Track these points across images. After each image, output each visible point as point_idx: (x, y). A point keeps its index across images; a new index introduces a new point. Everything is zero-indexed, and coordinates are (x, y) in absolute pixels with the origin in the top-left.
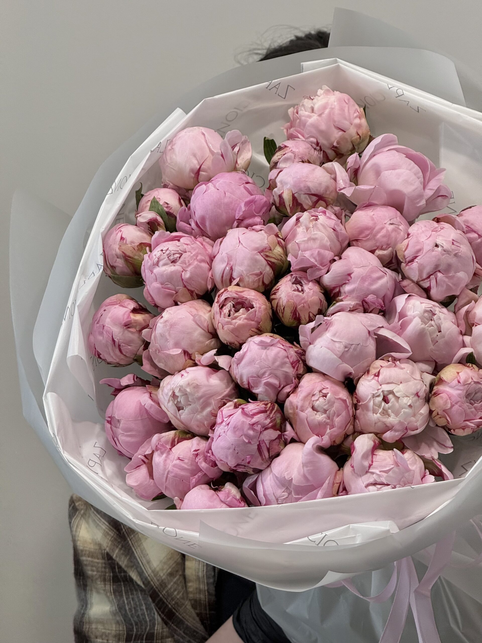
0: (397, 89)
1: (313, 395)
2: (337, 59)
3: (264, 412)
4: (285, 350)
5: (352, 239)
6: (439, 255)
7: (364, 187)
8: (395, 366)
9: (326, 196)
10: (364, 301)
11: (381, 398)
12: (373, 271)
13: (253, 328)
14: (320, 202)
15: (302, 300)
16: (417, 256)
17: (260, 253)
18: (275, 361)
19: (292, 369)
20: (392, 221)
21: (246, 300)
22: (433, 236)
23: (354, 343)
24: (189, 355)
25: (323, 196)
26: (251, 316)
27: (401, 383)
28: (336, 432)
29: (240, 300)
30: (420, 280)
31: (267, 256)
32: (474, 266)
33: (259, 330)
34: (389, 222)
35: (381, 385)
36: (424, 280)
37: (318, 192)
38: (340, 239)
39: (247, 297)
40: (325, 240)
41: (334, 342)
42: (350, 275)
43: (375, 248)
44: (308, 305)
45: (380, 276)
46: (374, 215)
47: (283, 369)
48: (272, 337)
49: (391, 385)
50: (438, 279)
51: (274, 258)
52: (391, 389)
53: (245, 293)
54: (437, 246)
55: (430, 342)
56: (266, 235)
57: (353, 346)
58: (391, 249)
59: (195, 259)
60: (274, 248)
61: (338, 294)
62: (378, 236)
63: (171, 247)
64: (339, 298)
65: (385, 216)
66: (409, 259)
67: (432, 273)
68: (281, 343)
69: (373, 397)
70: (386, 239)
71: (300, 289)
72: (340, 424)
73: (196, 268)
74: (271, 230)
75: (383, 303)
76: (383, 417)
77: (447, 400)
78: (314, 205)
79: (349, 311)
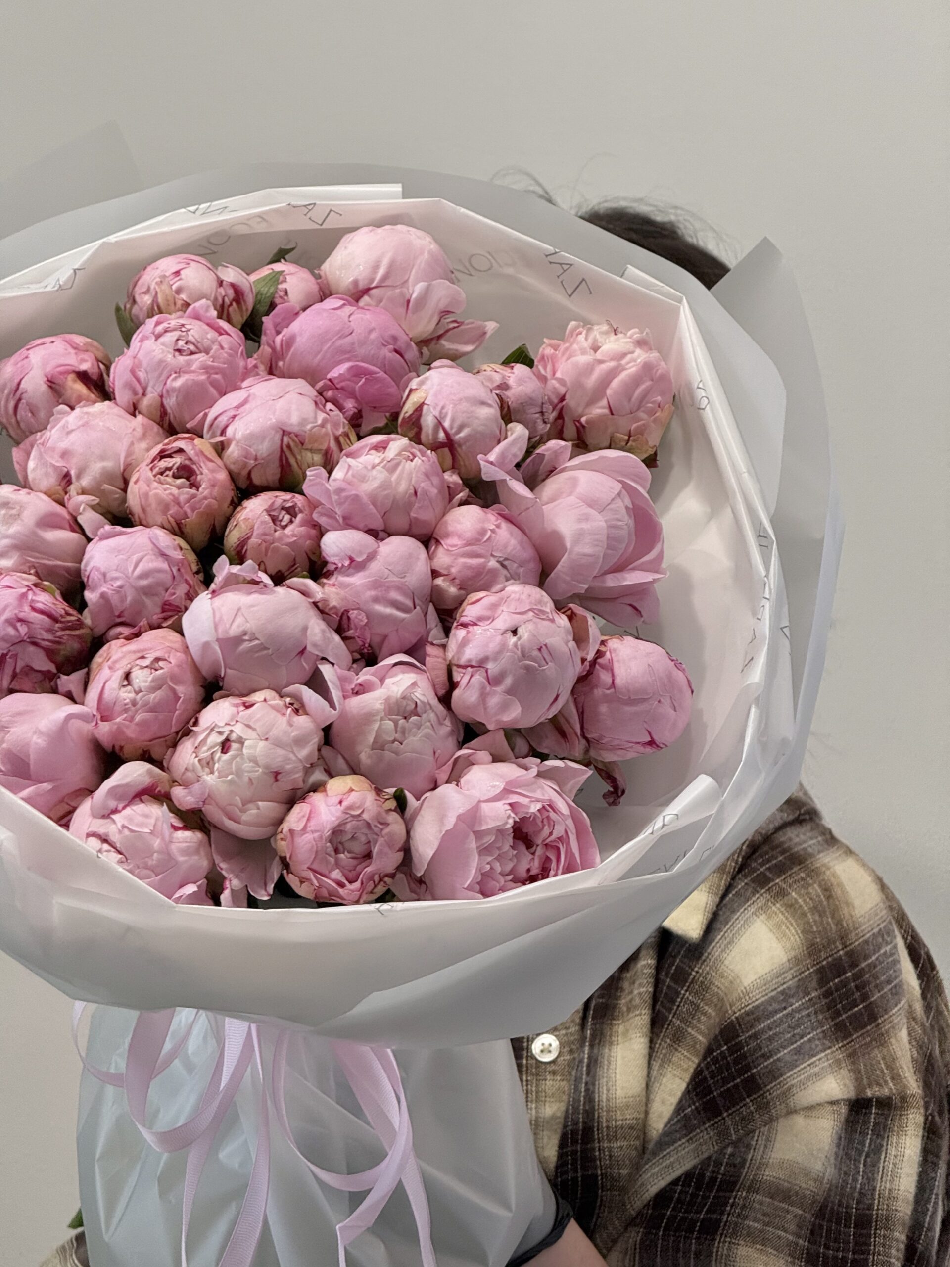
0: (704, 395)
1: (143, 657)
2: (685, 301)
3: (54, 618)
4: (174, 577)
5: (435, 536)
6: (503, 647)
7: (519, 488)
8: (284, 714)
9: (459, 450)
10: (347, 611)
11: (222, 738)
12: (399, 589)
13: (172, 517)
14: (446, 450)
15: (265, 534)
16: (475, 624)
17: (284, 433)
18: (144, 575)
19: (159, 610)
20: (506, 563)
21: (202, 474)
22: (525, 617)
23: (262, 640)
24: (69, 482)
25: (456, 446)
26: (182, 498)
27: (267, 739)
28: (131, 732)
29: (194, 467)
30: (455, 662)
31: (289, 447)
32: (549, 709)
33: (180, 528)
34: (501, 559)
35: (237, 721)
36: (459, 666)
37: (452, 432)
38: (413, 515)
39: (205, 471)
40: (386, 492)
41: (240, 613)
42: (352, 560)
43: (445, 572)
44: (267, 549)
45: (401, 603)
46: (493, 531)
47: (144, 598)
48: (181, 549)
49: (250, 731)
50: (473, 679)
51: (296, 459)
52: (244, 737)
53: (210, 464)
54: (515, 632)
55: (371, 740)
56: (319, 422)
57: (256, 642)
58: (463, 592)
59: (207, 372)
60: (309, 447)
61: (328, 575)
62: (463, 560)
63: (196, 330)
64: (325, 581)
65: (506, 546)
66: (464, 619)
67: (474, 664)
68: (180, 565)
69: (212, 730)
70: (469, 573)
71: (283, 523)
72: (143, 724)
73: (196, 383)
74: (336, 425)
75: (368, 641)
76: (202, 767)
77: (304, 816)
78: (435, 447)
79: (315, 604)
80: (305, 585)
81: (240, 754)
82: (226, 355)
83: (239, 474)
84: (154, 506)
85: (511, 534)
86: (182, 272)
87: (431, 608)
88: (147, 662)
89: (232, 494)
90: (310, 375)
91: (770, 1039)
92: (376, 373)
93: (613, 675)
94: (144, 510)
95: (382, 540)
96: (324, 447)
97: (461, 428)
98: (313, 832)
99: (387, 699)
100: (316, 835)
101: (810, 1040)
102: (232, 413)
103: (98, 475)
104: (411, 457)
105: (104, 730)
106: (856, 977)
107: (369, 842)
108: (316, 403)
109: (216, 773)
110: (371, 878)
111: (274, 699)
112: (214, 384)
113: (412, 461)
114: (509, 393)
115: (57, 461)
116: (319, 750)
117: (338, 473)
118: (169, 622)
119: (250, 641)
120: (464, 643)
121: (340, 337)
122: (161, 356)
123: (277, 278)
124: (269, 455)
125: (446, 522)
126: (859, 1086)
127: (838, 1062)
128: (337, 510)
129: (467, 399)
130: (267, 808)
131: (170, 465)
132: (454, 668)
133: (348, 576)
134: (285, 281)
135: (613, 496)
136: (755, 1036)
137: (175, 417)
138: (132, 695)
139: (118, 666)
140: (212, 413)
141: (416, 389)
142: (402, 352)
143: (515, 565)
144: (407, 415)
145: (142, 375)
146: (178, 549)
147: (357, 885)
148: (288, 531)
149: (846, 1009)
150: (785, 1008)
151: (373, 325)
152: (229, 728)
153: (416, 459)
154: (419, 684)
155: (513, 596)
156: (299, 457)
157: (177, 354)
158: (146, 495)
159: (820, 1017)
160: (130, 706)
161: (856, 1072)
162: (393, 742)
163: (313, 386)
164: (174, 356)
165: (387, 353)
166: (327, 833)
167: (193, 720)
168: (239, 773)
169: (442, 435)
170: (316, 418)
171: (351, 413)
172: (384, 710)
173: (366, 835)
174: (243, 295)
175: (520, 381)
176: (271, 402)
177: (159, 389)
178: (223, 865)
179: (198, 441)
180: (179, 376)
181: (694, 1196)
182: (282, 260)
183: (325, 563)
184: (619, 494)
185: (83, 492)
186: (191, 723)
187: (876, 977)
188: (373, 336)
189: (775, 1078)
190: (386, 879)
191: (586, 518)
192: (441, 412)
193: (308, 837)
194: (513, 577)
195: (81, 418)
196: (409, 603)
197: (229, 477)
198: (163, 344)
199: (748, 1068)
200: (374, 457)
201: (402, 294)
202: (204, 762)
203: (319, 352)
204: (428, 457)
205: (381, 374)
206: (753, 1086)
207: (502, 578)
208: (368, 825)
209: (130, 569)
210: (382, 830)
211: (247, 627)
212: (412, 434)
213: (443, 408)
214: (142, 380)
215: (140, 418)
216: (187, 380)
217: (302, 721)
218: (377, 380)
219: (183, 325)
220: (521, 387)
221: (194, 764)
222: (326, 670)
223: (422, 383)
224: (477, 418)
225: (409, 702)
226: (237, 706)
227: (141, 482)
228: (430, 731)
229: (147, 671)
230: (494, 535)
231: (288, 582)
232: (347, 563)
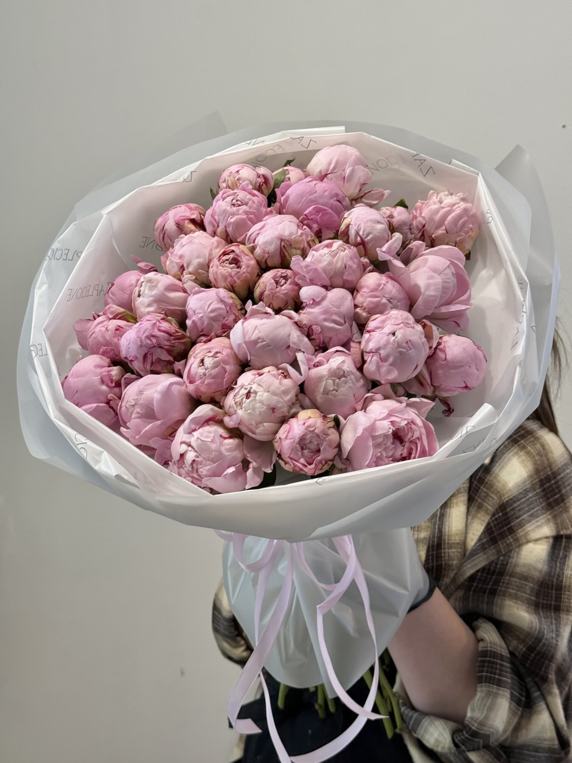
0: (490, 216)
1: (210, 352)
2: (480, 174)
3: (170, 334)
4: (228, 312)
5: (356, 288)
6: (388, 342)
7: (398, 263)
8: (278, 379)
9: (367, 246)
10: (311, 326)
11: (246, 391)
12: (337, 314)
13: (229, 283)
14: (361, 246)
15: (272, 289)
16: (374, 331)
17: (282, 240)
18: (213, 311)
19: (221, 328)
20: (391, 300)
21: (242, 262)
22: (399, 326)
23: (268, 342)
24: (184, 270)
25: (366, 244)
26: (233, 274)
27: (268, 392)
28: (203, 389)
29: (239, 259)
30: (364, 350)
31: (284, 247)
32: (412, 373)
33: (233, 288)
34: (388, 299)
35: (254, 383)
36: (367, 352)
37: (363, 237)
38: (345, 278)
39: (244, 260)
40: (330, 267)
41: (256, 329)
42: (314, 300)
43: (360, 305)
44: (273, 297)
45: (339, 322)
46: (384, 284)
47: (213, 322)
48: (232, 298)
49: (260, 387)
50: (373, 358)
51: (288, 253)
52: (257, 390)
53: (247, 257)
54: (394, 334)
55: (322, 390)
56: (299, 234)
57: (265, 343)
58: (369, 315)
59: (246, 214)
60: (294, 247)
61: (303, 308)
62: (369, 299)
63: (241, 195)
64: (301, 311)
65: (391, 292)
66: (368, 329)
67: (373, 351)
68: (231, 306)
69: (242, 387)
70: (372, 306)
71: (281, 284)
72: (209, 385)
73: (241, 219)
74: (307, 236)
75: (322, 340)
76: (237, 407)
77: (286, 431)
78: (356, 245)
79: (296, 323)
80: (289, 313)
81: (255, 400)
82: (255, 206)
83: (261, 261)
84: (220, 278)
85: (394, 286)
86: (240, 171)
87: (354, 324)
88: (212, 354)
89: (258, 271)
90: (296, 214)
91: (519, 510)
92: (327, 210)
93: (446, 354)
94: (215, 280)
95: (330, 290)
96: (302, 246)
97: (368, 235)
98: (290, 439)
99: (330, 370)
100: (292, 440)
101: (537, 511)
102: (257, 232)
103: (196, 266)
104: (344, 250)
105: (191, 388)
106: (556, 483)
107: (319, 444)
108: (298, 226)
109: (243, 409)
110: (320, 462)
111: (273, 371)
112: (250, 220)
113: (344, 251)
114: (394, 220)
115: (177, 260)
116: (297, 396)
117: (308, 259)
118: (225, 334)
119: (262, 342)
120: (368, 341)
121: (310, 195)
122: (225, 208)
123: (285, 173)
124: (274, 252)
125: (361, 282)
126: (558, 529)
127: (548, 520)
128: (306, 276)
129: (371, 221)
130: (268, 426)
131: (228, 258)
132: (364, 353)
133: (312, 308)
134: (289, 174)
135: (445, 267)
136: (513, 509)
137: (232, 237)
138: (204, 371)
139: (198, 356)
140: (249, 233)
141: (346, 218)
142: (341, 201)
143: (396, 301)
144: (342, 230)
145: (216, 217)
146: (231, 299)
147: (313, 466)
148: (283, 288)
149: (552, 497)
150: (525, 497)
151: (326, 188)
152: (250, 386)
153: (346, 250)
154: (346, 361)
155: (393, 316)
156: (289, 252)
157: (232, 206)
158: (216, 273)
159: (541, 500)
160: (203, 376)
161: (556, 524)
162: (333, 390)
163: (298, 219)
164: (231, 207)
165: (333, 201)
166: (297, 440)
167: (235, 382)
168: (254, 409)
169: (359, 239)
170: (297, 232)
171: (316, 230)
172: (328, 375)
173: (317, 441)
174: (268, 180)
175: (399, 214)
176: (276, 226)
177: (224, 223)
178: (248, 455)
179: (241, 246)
180: (233, 217)
181: (486, 577)
182: (288, 165)
183: (302, 303)
184: (449, 266)
185: (190, 273)
186: (234, 383)
187: (564, 483)
188: (326, 193)
189: (521, 527)
190: (329, 462)
191: (431, 277)
192: (358, 228)
193: (288, 441)
194: (395, 307)
195: (188, 239)
196: (342, 321)
197: (256, 263)
198: (226, 202)
199: (509, 523)
200: (326, 250)
201: (341, 174)
202: (238, 404)
203: (300, 202)
204: (352, 249)
205: (330, 211)
206: (512, 531)
207: (389, 308)
208: (318, 436)
209: (206, 308)
210: (325, 438)
211: (260, 335)
212: (345, 239)
213: (359, 225)
214: (217, 220)
215: (216, 238)
216: (237, 218)
217: (287, 382)
218: (327, 213)
219: (236, 193)
220: (399, 217)
221: (233, 404)
222: (300, 356)
223: (349, 215)
224: (376, 230)
225: (341, 371)
226: (255, 375)
227: (214, 267)
228: (351, 385)
229: (211, 358)
230: (385, 287)
231: (282, 312)
232: (311, 302)
